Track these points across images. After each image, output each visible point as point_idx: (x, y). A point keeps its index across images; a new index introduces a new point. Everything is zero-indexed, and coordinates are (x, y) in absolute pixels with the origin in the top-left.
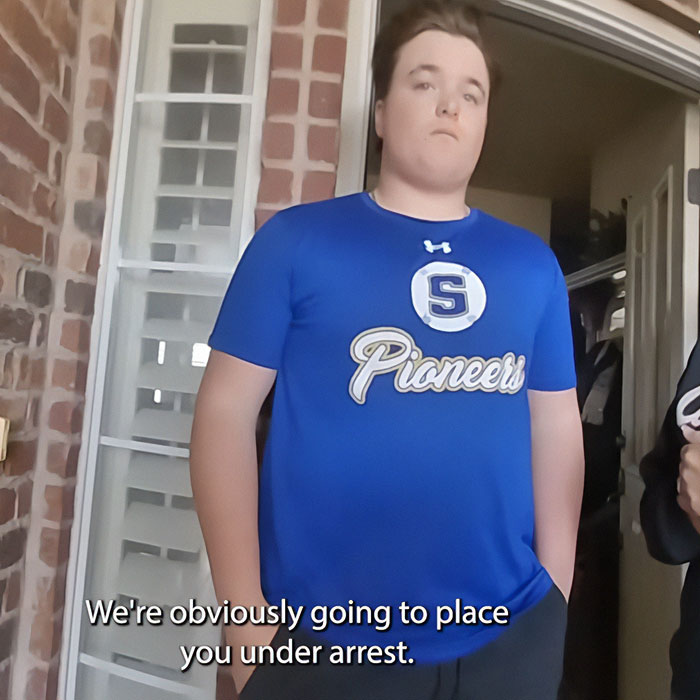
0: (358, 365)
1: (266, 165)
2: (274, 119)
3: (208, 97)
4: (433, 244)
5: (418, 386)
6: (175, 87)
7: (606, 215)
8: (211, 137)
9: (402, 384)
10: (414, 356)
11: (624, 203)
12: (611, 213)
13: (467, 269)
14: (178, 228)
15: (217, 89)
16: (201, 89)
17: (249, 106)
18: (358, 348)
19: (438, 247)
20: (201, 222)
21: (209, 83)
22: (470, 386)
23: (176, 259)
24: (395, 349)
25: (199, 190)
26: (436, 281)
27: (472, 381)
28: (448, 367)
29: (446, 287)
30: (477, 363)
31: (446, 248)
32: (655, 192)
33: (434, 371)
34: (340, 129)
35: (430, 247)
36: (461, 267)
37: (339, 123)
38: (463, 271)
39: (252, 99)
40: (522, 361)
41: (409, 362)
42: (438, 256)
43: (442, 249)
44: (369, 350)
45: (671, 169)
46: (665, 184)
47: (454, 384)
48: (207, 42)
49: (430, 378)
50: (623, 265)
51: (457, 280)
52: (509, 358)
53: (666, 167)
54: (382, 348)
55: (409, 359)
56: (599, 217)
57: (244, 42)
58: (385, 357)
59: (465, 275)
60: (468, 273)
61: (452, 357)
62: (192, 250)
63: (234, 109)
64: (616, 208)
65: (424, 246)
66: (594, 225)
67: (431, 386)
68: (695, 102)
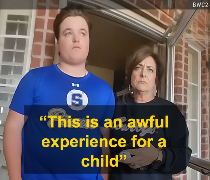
1: (33, 57)
2: (36, 43)
3: (17, 36)
4: (74, 84)
6: (7, 33)
8: (18, 48)
13: (83, 92)
14: (7, 74)
15: (19, 34)
16: (15, 34)
17: (29, 39)
19: (76, 85)
20: (14, 73)
21: (17, 32)
23: (7, 83)
25: (13, 64)
26: (74, 95)
29: (77, 97)
34: (54, 46)
35: (73, 85)
36: (82, 92)
37: (54, 45)
38: (82, 93)
39: (30, 37)
42: (76, 88)
43: (77, 86)
48: (17, 20)
51: (80, 96)
57: (28, 20)
59: (82, 94)
60: (83, 94)
62: (11, 80)
63: (24, 40)
65: (72, 85)
68: (157, 43)
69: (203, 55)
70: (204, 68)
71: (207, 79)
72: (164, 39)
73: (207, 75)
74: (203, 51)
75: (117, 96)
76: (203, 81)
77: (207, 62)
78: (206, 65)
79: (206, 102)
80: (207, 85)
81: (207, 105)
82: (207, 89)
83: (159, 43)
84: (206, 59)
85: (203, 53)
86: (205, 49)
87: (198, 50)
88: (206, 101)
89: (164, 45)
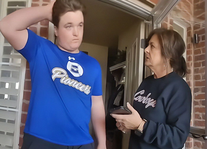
0: (53, 74)
4: (71, 58)
5: (65, 83)
7: (122, 51)
9: (62, 81)
10: (66, 76)
11: (126, 48)
12: (123, 51)
18: (54, 71)
22: (77, 88)
23: (10, 62)
24: (62, 73)
27: (78, 87)
28: (73, 82)
30: (80, 84)
31: (74, 59)
32: (133, 45)
33: (70, 81)
36: (77, 64)
37: (48, 27)
40: (90, 88)
41: (65, 77)
44: (56, 72)
45: (137, 39)
46: (136, 43)
47: (73, 86)
48: (16, 6)
49: (68, 82)
50: (125, 64)
52: (88, 86)
53: (136, 38)
54: (59, 72)
55: (65, 76)
56: (120, 52)
57: (25, 6)
58: (59, 74)
61: (75, 80)
64: (124, 50)
66: (119, 54)
67: (68, 84)
68: (143, 21)
69: (188, 31)
70: (188, 43)
71: (192, 54)
72: (150, 16)
73: (191, 50)
74: (188, 28)
75: (110, 71)
76: (188, 56)
77: (192, 38)
78: (191, 41)
79: (191, 76)
80: (192, 60)
81: (191, 79)
82: (192, 63)
83: (145, 20)
84: (191, 35)
85: (189, 29)
86: (190, 26)
87: (183, 27)
88: (191, 74)
89: (151, 22)
